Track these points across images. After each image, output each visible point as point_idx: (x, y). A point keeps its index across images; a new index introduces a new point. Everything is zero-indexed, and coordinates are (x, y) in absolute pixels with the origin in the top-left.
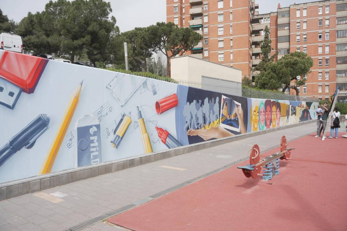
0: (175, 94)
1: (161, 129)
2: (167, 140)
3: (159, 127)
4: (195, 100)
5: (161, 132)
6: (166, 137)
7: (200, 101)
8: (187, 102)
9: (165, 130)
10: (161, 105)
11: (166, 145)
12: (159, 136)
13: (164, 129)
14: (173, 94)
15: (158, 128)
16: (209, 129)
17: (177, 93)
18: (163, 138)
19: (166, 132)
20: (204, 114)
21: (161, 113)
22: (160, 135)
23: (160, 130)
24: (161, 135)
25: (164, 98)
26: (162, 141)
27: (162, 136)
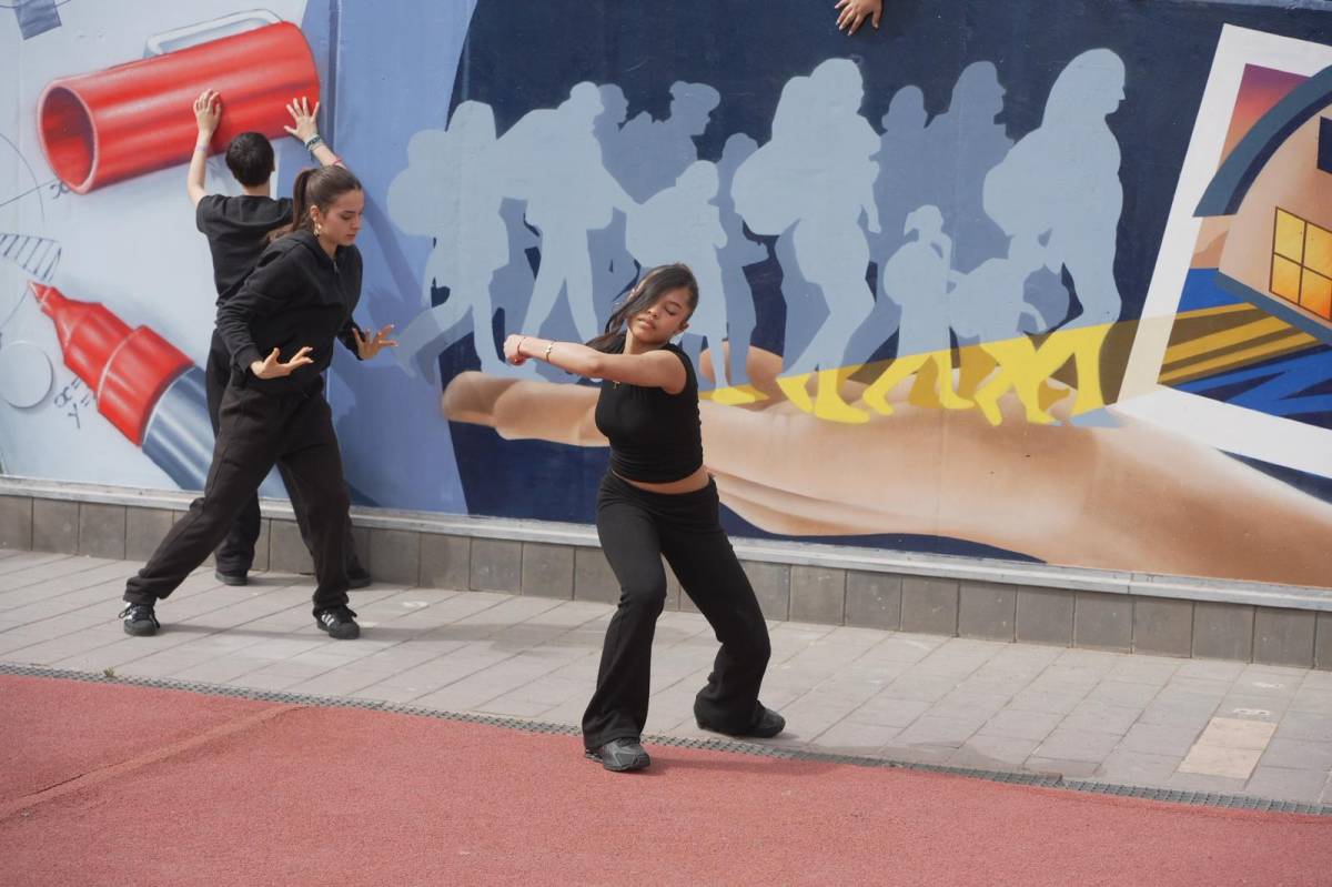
0: (285, 25)
1: (95, 313)
2: (158, 410)
3: (70, 295)
4: (598, 78)
5: (93, 336)
6: (149, 390)
7: (695, 101)
8: (455, 101)
9: (146, 331)
10: (103, 117)
11: (146, 451)
12: (70, 363)
13: (133, 323)
14: (252, 26)
15: (56, 302)
16: (853, 415)
17: (305, 21)
18: (110, 384)
19: (144, 343)
20: (770, 241)
21: (99, 184)
22: (80, 357)
23: (89, 320)
24: (98, 359)
25: (138, 55)
26: (106, 409)
27: (106, 372)
